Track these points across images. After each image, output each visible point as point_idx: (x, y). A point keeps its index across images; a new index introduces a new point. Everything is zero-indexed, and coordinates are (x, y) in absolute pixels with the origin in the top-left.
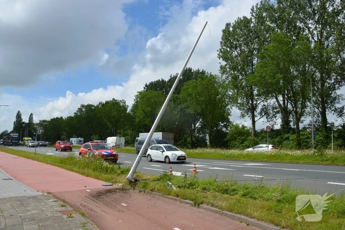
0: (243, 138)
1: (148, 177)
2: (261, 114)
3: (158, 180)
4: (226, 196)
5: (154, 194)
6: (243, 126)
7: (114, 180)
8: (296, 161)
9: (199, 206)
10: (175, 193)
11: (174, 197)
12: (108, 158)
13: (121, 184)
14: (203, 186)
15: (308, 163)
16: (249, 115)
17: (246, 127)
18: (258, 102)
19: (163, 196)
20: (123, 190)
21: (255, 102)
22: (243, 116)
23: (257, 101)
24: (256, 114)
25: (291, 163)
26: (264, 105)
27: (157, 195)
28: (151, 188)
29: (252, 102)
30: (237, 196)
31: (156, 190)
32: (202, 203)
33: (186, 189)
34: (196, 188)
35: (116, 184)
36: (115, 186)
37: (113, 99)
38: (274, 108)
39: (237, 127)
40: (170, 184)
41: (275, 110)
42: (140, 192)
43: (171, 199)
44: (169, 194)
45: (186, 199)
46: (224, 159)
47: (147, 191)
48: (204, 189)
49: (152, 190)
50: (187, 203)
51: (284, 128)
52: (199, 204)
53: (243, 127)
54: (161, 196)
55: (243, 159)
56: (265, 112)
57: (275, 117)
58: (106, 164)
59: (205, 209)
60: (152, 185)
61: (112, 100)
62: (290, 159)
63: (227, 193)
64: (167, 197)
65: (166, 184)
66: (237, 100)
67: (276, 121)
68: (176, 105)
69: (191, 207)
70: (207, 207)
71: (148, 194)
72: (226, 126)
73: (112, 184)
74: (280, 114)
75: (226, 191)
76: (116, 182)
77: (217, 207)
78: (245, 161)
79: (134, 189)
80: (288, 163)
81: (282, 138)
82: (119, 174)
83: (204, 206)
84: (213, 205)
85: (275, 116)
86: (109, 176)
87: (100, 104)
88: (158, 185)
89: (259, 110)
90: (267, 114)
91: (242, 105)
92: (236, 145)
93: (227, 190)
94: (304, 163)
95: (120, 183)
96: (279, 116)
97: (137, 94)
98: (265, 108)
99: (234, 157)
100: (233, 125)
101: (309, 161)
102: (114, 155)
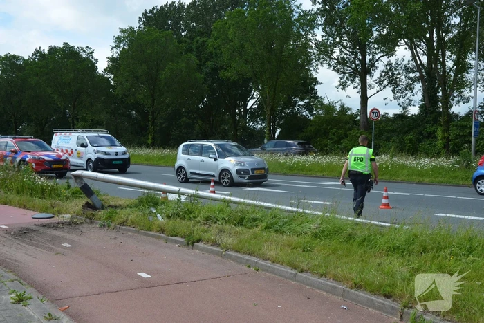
0: (341, 132)
1: (120, 203)
2: (380, 82)
3: (137, 206)
4: (238, 229)
5: (126, 230)
6: (342, 107)
7: (56, 209)
8: (418, 179)
9: (193, 245)
10: (159, 226)
11: (158, 234)
12: (53, 166)
13: (69, 216)
14: (207, 214)
15: (439, 184)
16: (356, 85)
17: (349, 109)
18: (377, 57)
19: (139, 233)
20: (70, 225)
21: (368, 58)
22: (343, 85)
23: (374, 54)
24: (369, 80)
25: (408, 182)
26: (389, 64)
27: (129, 231)
28: (119, 221)
29: (364, 57)
30: (256, 229)
31: (129, 223)
32: (198, 241)
33: (178, 220)
34: (195, 217)
35: (60, 216)
36: (57, 219)
37: (66, 44)
38: (408, 70)
39: (329, 108)
40: (154, 211)
41: (412, 75)
42: (102, 226)
43: (152, 236)
44: (150, 229)
45: (175, 236)
46: (284, 174)
47: (113, 225)
48: (208, 219)
49: (122, 223)
50: (176, 242)
51: (426, 113)
52: (193, 243)
53: (344, 109)
54: (135, 232)
55: (319, 174)
56: (390, 77)
57: (412, 89)
58: (40, 180)
59: (202, 250)
60: (122, 214)
61: (62, 46)
62: (408, 175)
63: (241, 225)
64: (146, 235)
65: (147, 211)
66: (332, 52)
67: (412, 98)
68: (203, 60)
69: (181, 248)
70: (205, 246)
71: (115, 231)
72: (308, 107)
73: (52, 215)
74: (421, 84)
75: (240, 222)
76: (59, 212)
77: (218, 245)
78: (323, 177)
79: (91, 223)
80: (402, 182)
81: (421, 134)
82: (67, 198)
83: (201, 245)
84: (214, 243)
85: (409, 87)
86: (47, 202)
87: (35, 54)
88: (132, 215)
89: (376, 75)
90: (394, 82)
91: (341, 62)
92: (326, 145)
93: (242, 219)
94: (432, 183)
95: (66, 213)
96: (418, 87)
97: (119, 34)
98: (391, 69)
99: (302, 170)
100: (322, 104)
101: (442, 179)
102: (64, 160)
